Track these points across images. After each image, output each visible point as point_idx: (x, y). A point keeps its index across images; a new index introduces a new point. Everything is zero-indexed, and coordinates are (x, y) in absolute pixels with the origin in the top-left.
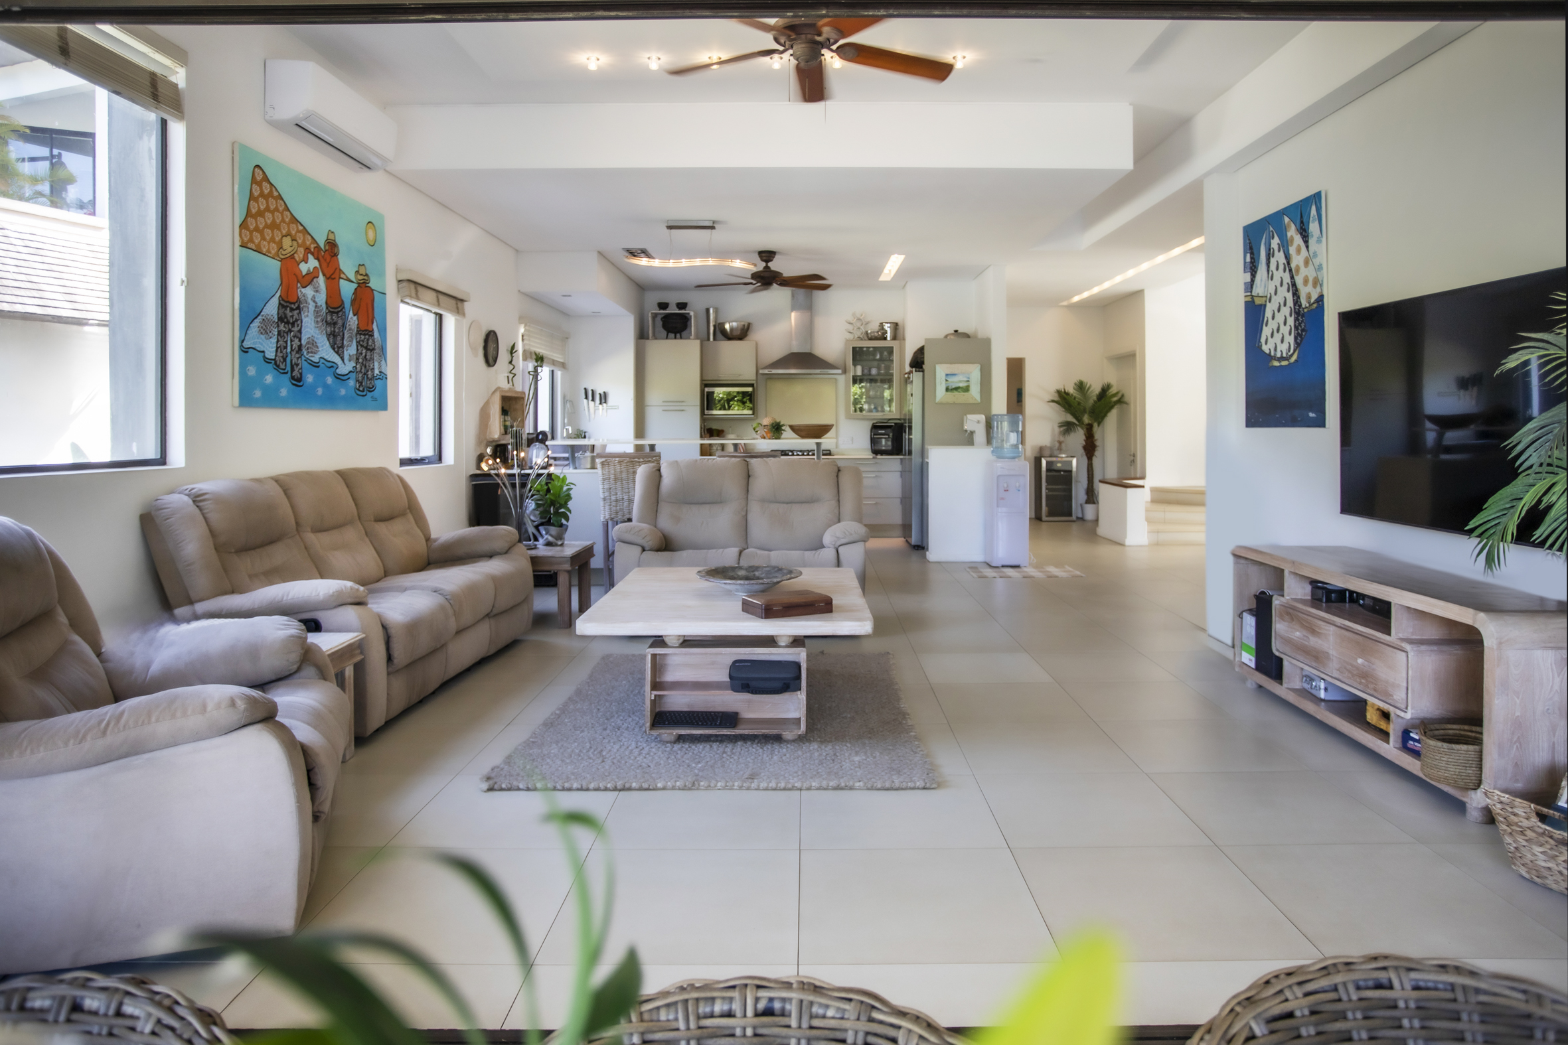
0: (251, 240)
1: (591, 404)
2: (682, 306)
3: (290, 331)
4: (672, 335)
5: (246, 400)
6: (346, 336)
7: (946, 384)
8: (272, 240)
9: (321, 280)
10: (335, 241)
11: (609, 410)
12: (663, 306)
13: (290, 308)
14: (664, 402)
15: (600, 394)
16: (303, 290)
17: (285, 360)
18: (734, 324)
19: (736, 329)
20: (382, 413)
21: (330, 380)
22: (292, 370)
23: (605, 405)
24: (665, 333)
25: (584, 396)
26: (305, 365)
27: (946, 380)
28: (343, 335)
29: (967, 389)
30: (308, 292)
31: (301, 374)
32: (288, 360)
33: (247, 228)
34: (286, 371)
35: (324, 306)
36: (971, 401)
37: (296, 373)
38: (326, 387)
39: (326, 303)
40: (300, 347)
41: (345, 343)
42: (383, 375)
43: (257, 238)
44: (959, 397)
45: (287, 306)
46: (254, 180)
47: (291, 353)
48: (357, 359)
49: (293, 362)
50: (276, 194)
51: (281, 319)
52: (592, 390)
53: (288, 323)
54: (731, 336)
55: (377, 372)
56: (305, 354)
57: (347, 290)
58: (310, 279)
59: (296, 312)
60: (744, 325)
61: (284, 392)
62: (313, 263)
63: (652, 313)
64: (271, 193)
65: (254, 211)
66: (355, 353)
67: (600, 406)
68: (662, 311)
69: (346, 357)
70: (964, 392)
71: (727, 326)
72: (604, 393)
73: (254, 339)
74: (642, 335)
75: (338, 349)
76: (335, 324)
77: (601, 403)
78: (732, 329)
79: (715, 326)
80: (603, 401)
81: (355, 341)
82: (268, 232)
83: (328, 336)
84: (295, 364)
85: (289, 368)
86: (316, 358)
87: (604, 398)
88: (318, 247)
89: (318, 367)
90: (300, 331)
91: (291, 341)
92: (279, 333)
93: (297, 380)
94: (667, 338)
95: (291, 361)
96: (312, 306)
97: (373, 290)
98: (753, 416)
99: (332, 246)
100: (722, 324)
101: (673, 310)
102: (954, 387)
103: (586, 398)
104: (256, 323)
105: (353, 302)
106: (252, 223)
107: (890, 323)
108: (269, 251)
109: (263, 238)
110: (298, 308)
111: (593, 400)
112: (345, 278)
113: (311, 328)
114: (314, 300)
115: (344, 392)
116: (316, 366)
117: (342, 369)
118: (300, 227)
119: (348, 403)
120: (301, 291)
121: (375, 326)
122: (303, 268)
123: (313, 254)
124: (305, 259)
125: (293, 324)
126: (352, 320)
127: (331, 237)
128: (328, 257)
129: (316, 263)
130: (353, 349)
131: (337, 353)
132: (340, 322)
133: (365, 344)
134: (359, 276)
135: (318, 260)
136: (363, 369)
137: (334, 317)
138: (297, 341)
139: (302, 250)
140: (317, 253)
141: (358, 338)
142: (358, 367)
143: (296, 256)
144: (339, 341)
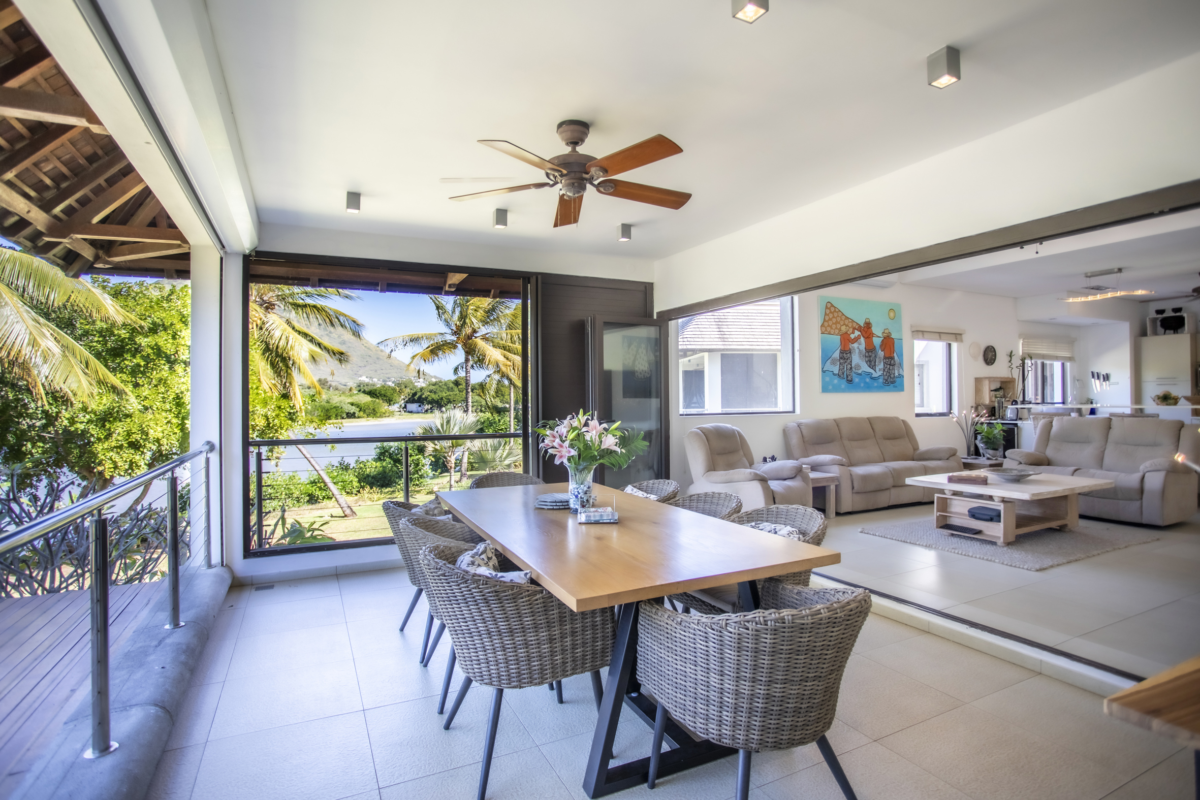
0: (826, 330)
1: (1097, 381)
2: (1177, 310)
3: (846, 362)
4: (1170, 332)
5: (825, 389)
8: (836, 328)
9: (862, 339)
10: (869, 323)
11: (1111, 385)
12: (1161, 312)
13: (845, 354)
15: (1103, 375)
17: (843, 374)
20: (902, 393)
21: (868, 380)
22: (847, 377)
23: (1107, 382)
24: (1163, 330)
25: (1091, 377)
26: (854, 375)
30: (855, 345)
31: (852, 379)
32: (845, 373)
33: (824, 326)
34: (844, 378)
35: (864, 350)
37: (849, 378)
38: (866, 383)
40: (851, 368)
43: (829, 329)
46: (827, 307)
47: (846, 371)
48: (884, 370)
50: (837, 310)
51: (841, 358)
52: (1097, 373)
53: (845, 359)
55: (896, 374)
57: (877, 341)
58: (856, 339)
59: (848, 355)
61: (843, 386)
62: (857, 333)
63: (1151, 318)
64: (835, 311)
65: (827, 319)
67: (1104, 383)
68: (1160, 316)
69: (877, 369)
72: (1107, 374)
73: (828, 366)
74: (1143, 334)
75: (873, 367)
76: (870, 356)
77: (1104, 381)
81: (882, 362)
82: (834, 326)
83: (867, 362)
84: (849, 375)
85: (845, 376)
86: (860, 372)
87: (1107, 378)
88: (860, 326)
90: (851, 362)
91: (847, 366)
92: (840, 364)
93: (850, 381)
94: (1164, 334)
95: (847, 374)
96: (857, 351)
97: (893, 339)
99: (868, 325)
101: (1169, 314)
103: (1093, 377)
104: (829, 361)
105: (881, 346)
106: (826, 324)
108: (834, 333)
109: (832, 328)
110: (850, 352)
111: (1098, 379)
112: (876, 336)
113: (856, 359)
114: (858, 348)
115: (876, 384)
116: (860, 375)
117: (875, 375)
118: (850, 320)
119: (879, 389)
120: (851, 346)
121: (895, 355)
122: (852, 336)
123: (857, 330)
124: (853, 333)
125: (847, 359)
126: (881, 354)
127: (867, 321)
128: (866, 329)
129: (859, 333)
130: (881, 366)
131: (872, 368)
132: (873, 355)
133: (889, 363)
134: (885, 334)
135: (860, 331)
136: (888, 374)
137: (870, 354)
138: (849, 366)
139: (852, 329)
140: (860, 329)
141: (885, 361)
142: (885, 373)
143: (848, 332)
144: (873, 363)
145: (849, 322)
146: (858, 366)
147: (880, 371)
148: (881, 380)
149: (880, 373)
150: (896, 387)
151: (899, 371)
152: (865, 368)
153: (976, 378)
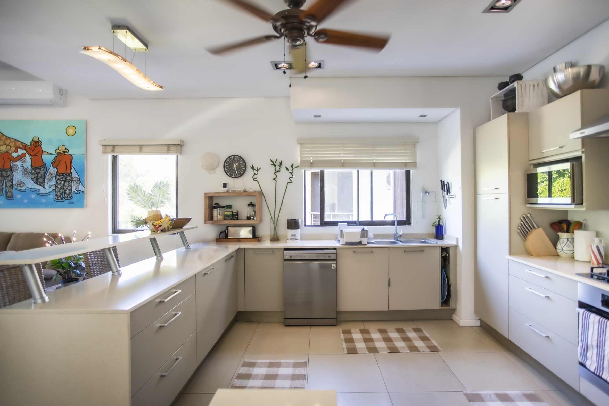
1: (444, 193)
2: (513, 79)
3: (5, 180)
6: (47, 177)
9: (28, 157)
10: (39, 140)
11: (452, 199)
12: (503, 85)
13: (5, 171)
15: (446, 185)
16: (14, 163)
17: (2, 191)
21: (33, 196)
22: (7, 194)
23: (450, 194)
28: (45, 177)
30: (19, 163)
31: (13, 195)
32: (4, 191)
34: (3, 194)
35: (30, 168)
37: (9, 194)
39: (31, 166)
40: (12, 185)
41: (46, 180)
42: (79, 191)
45: (3, 171)
47: (6, 188)
48: (56, 186)
49: (7, 191)
52: (443, 182)
53: (4, 176)
55: (74, 190)
56: (16, 187)
58: (19, 158)
59: (9, 173)
63: (492, 98)
66: (55, 183)
67: (447, 196)
69: (47, 185)
72: (448, 183)
75: (41, 183)
76: (37, 174)
81: (54, 179)
83: (33, 179)
84: (9, 191)
86: (23, 188)
87: (448, 188)
88: (26, 145)
89: (25, 191)
90: (12, 179)
91: (6, 183)
93: (11, 198)
95: (6, 191)
96: (20, 169)
97: (71, 155)
98: (573, 206)
99: (35, 143)
103: (442, 188)
105: (53, 162)
110: (11, 170)
111: (445, 190)
112: (47, 153)
114: (22, 166)
115: (44, 200)
116: (24, 191)
117: (43, 191)
118: (12, 140)
119: (47, 205)
120: (13, 164)
121: (73, 171)
122: (15, 155)
123: (22, 149)
124: (16, 151)
125: (7, 177)
126: (53, 171)
127: (35, 139)
128: (33, 148)
129: (24, 151)
130: (53, 182)
131: (40, 185)
132: (42, 172)
133: (63, 179)
134: (58, 151)
135: (26, 150)
136: (61, 190)
137: (38, 171)
138: (10, 183)
139: (14, 149)
140: (25, 147)
141: (58, 177)
142: (57, 190)
143: (10, 152)
144: (41, 180)
145: (11, 141)
146: (21, 183)
147: (50, 186)
148: (52, 196)
149: (48, 189)
150: (73, 203)
151: (77, 187)
152: (30, 184)
153: (205, 193)
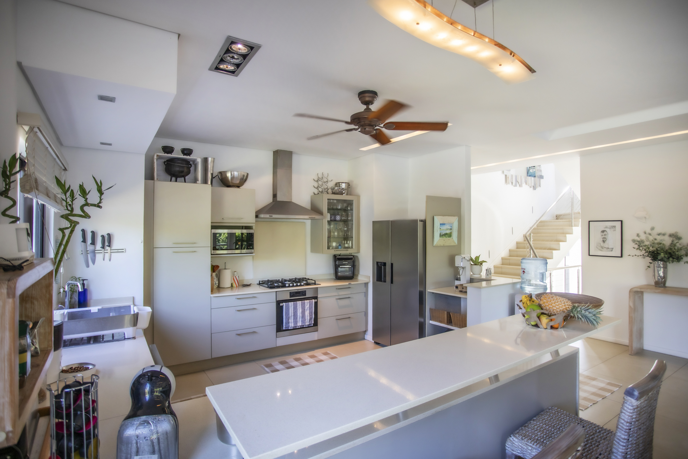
2: (187, 152)
4: (174, 179)
7: (440, 231)
11: (113, 254)
12: (168, 149)
14: (174, 243)
15: (103, 236)
18: (236, 174)
19: (237, 178)
23: (107, 248)
24: (167, 175)
25: (81, 239)
27: (440, 229)
29: (450, 235)
36: (453, 244)
44: (447, 242)
52: (93, 232)
54: (231, 184)
60: (244, 176)
63: (157, 155)
68: (166, 155)
70: (449, 237)
71: (229, 175)
72: (109, 235)
74: (149, 176)
77: (103, 247)
78: (233, 178)
79: (212, 174)
80: (107, 244)
87: (108, 240)
94: (171, 181)
100: (225, 172)
101: (177, 154)
102: (443, 233)
103: (84, 241)
107: (345, 183)
111: (93, 243)
